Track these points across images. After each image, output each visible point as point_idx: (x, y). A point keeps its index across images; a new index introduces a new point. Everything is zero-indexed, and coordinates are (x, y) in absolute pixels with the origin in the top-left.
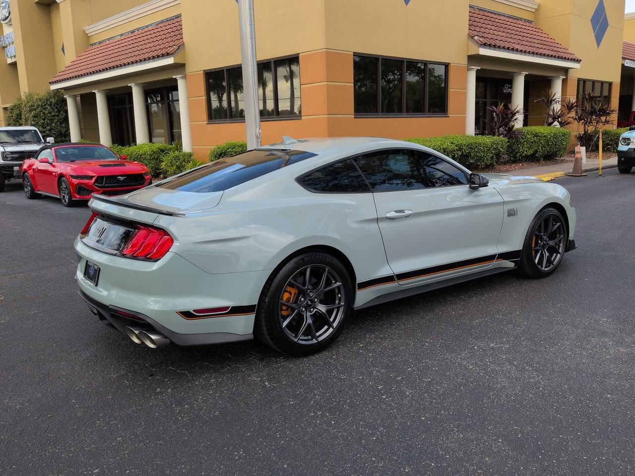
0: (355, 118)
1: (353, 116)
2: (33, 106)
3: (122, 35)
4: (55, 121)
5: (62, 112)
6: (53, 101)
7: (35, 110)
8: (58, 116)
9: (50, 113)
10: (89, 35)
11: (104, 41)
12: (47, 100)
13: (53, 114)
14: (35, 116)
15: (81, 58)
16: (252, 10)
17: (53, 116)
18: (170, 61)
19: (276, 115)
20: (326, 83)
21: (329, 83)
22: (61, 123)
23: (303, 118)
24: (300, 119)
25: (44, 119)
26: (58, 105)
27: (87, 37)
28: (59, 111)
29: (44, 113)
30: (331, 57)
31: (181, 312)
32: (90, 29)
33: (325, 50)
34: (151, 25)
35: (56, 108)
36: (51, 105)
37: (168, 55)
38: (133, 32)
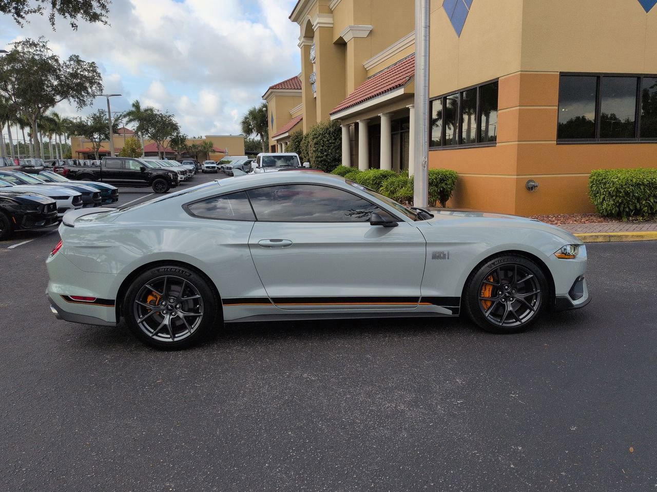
0: (557, 144)
1: (555, 142)
2: (316, 135)
3: (388, 68)
4: (332, 147)
5: (338, 140)
6: (331, 130)
7: (317, 138)
8: (334, 143)
9: (328, 141)
10: (367, 69)
11: (376, 74)
12: (327, 129)
13: (330, 141)
14: (316, 144)
15: (357, 90)
16: (428, 42)
17: (330, 143)
18: (400, 92)
19: (477, 142)
20: (518, 108)
21: (521, 108)
22: (336, 150)
23: (498, 145)
24: (495, 146)
25: (323, 146)
26: (335, 133)
27: (366, 71)
28: (335, 139)
29: (323, 141)
30: (527, 80)
31: (63, 296)
32: (368, 64)
33: (520, 73)
34: (408, 57)
35: (334, 136)
36: (329, 134)
37: (399, 86)
38: (395, 64)
